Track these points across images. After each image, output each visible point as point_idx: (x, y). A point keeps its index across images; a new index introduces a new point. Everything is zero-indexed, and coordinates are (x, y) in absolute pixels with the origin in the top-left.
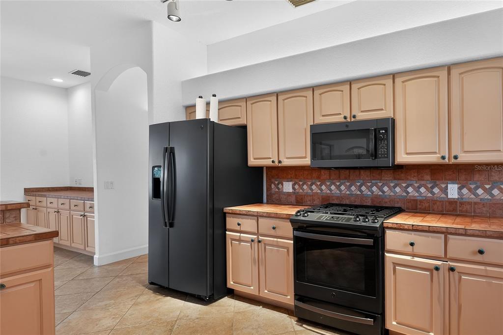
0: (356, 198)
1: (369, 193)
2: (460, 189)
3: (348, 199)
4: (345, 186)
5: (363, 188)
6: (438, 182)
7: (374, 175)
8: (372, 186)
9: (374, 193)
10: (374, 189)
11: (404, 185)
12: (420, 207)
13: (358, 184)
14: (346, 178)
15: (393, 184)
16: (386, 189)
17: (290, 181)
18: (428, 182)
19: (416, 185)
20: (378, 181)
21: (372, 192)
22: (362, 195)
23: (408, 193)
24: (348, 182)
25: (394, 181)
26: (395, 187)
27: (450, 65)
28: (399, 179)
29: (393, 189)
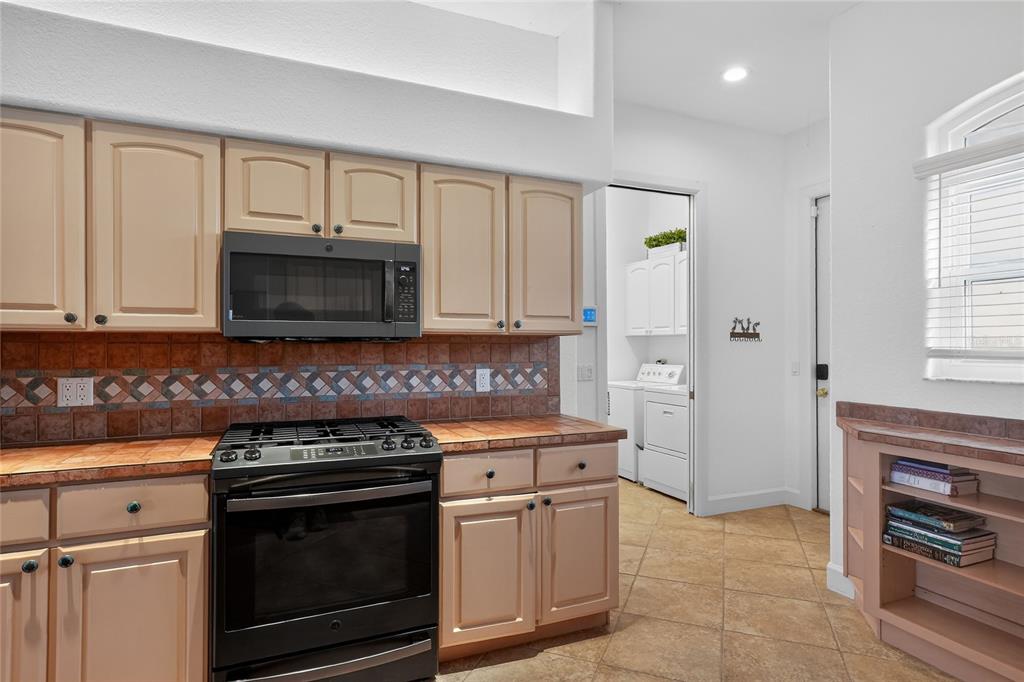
0: (300, 407)
1: (332, 393)
2: (493, 376)
3: (279, 410)
4: (273, 380)
5: (318, 384)
6: (461, 367)
7: (343, 354)
8: (337, 379)
9: (343, 393)
10: (344, 383)
11: (404, 373)
12: (431, 411)
13: (306, 375)
14: (273, 363)
15: (383, 373)
16: (368, 382)
17: (90, 375)
18: (446, 366)
19: (426, 372)
20: (353, 367)
21: (339, 391)
22: (316, 400)
23: (410, 387)
24: (280, 371)
25: (384, 367)
26: (386, 377)
27: (510, 174)
28: (392, 363)
29: (383, 381)
